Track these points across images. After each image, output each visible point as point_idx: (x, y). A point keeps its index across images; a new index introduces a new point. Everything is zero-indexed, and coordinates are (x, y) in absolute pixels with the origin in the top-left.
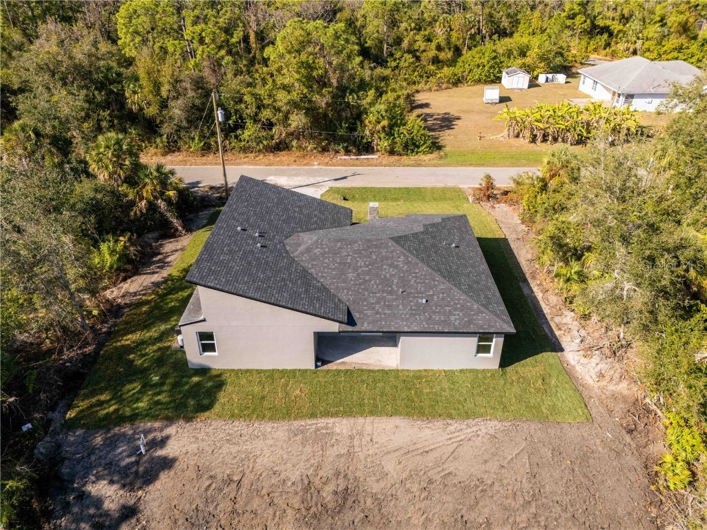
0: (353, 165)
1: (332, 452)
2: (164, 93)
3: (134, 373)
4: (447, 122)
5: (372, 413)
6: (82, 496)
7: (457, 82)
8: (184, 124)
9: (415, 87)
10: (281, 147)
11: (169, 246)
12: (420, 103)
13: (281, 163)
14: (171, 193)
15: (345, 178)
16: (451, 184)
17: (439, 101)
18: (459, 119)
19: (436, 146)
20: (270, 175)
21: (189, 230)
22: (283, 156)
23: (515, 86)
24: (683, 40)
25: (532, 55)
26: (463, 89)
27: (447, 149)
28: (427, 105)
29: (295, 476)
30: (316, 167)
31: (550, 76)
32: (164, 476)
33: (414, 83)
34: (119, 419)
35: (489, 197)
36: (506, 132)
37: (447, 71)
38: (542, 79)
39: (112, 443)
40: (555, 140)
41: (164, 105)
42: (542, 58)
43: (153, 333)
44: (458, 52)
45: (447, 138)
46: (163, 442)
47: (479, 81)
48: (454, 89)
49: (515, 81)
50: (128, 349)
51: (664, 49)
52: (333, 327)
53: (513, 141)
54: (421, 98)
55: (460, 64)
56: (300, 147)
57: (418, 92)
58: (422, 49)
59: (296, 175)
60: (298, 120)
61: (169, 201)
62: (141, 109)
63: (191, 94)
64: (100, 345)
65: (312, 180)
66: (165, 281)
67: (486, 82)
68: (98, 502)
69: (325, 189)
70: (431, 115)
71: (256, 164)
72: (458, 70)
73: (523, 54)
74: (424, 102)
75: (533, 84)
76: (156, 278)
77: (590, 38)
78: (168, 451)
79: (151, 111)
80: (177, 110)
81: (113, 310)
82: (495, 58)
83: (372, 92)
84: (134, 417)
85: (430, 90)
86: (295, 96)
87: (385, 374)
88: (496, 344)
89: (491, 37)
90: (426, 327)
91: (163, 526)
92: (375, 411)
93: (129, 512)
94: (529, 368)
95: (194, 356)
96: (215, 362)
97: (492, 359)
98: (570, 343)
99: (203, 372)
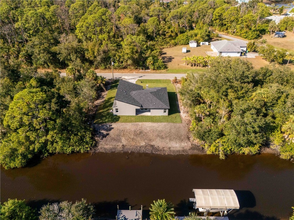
0: (144, 73)
1: (139, 127)
2: (95, 54)
3: (103, 116)
4: (170, 59)
5: (145, 122)
6: (100, 132)
7: (176, 44)
9: (163, 47)
10: (125, 68)
11: (103, 94)
12: (164, 52)
13: (125, 72)
14: (104, 82)
15: (142, 77)
16: (168, 79)
17: (169, 52)
18: (173, 58)
19: (166, 67)
20: (123, 76)
21: (107, 90)
22: (126, 70)
23: (192, 46)
24: (248, 30)
25: (199, 36)
26: (178, 47)
27: (168, 68)
28: (165, 53)
29: (133, 130)
30: (134, 73)
31: (204, 43)
32: (112, 130)
33: (163, 45)
34: (103, 123)
35: (176, 82)
36: (185, 63)
37: (173, 41)
38: (201, 44)
39: (103, 126)
40: (197, 66)
41: (95, 57)
42: (202, 37)
43: (105, 110)
44: (177, 35)
45: (169, 65)
46: (111, 125)
47: (182, 44)
48: (175, 47)
49: (193, 45)
50: (101, 113)
51: (242, 32)
52: (139, 108)
53: (187, 66)
54: (164, 51)
55: (177, 39)
56: (130, 68)
57: (164, 48)
58: (167, 31)
59: (130, 76)
61: (103, 84)
64: (96, 112)
65: (133, 77)
66: (105, 101)
67: (184, 45)
68: (103, 133)
69: (137, 80)
70: (165, 57)
71: (119, 73)
72: (176, 41)
73: (196, 35)
74: (165, 52)
75: (198, 45)
76: (102, 100)
77: (221, 27)
78: (113, 126)
81: (96, 106)
82: (187, 37)
83: (150, 51)
84: (105, 122)
85: (167, 47)
86: (129, 56)
87: (148, 116)
88: (167, 111)
89: (189, 27)
90: (155, 108)
91: (113, 136)
92: (146, 121)
93: (108, 134)
94: (173, 115)
95: (115, 113)
96: (118, 114)
97: (166, 114)
98: (182, 112)
99: (116, 116)
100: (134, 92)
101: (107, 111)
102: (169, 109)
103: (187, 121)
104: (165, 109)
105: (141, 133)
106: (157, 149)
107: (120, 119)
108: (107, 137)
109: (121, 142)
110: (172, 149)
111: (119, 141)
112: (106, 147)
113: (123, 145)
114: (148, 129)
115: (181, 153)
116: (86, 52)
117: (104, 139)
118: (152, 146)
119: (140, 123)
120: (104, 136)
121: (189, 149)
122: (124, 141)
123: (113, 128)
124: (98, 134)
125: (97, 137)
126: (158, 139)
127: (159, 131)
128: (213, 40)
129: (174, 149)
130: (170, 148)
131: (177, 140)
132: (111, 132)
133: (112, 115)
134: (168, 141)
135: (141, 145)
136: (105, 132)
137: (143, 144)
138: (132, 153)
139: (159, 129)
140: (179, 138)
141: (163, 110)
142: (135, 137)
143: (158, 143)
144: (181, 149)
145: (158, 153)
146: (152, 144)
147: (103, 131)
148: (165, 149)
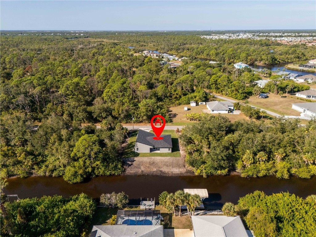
1: (152, 159)
2: (120, 113)
3: (128, 154)
4: (175, 115)
6: (127, 163)
7: (180, 104)
8: (123, 118)
9: (170, 106)
10: (141, 122)
11: (127, 140)
12: (170, 110)
13: (141, 125)
14: (127, 132)
16: (173, 129)
17: (174, 110)
18: (177, 115)
19: (171, 121)
21: (129, 137)
22: (142, 124)
23: (193, 106)
25: (198, 97)
26: (181, 106)
27: (173, 122)
28: (171, 111)
29: (148, 161)
31: (202, 103)
33: (169, 105)
34: (129, 157)
35: (178, 132)
36: (185, 119)
37: (177, 102)
38: (200, 103)
39: (129, 159)
40: (195, 120)
41: (120, 115)
42: (200, 99)
43: (129, 150)
44: (180, 97)
45: (174, 120)
46: (134, 159)
47: (185, 104)
48: (179, 106)
49: (193, 104)
50: (126, 151)
51: (233, 94)
52: (152, 147)
53: (187, 120)
54: (171, 109)
55: (180, 100)
56: (145, 122)
57: (170, 107)
58: (173, 94)
59: (145, 128)
60: (145, 118)
62: (115, 115)
63: (125, 113)
64: (123, 151)
65: (147, 129)
66: (128, 144)
67: (187, 104)
68: (129, 163)
69: (150, 130)
70: (171, 114)
71: (136, 125)
72: (180, 101)
73: (195, 97)
74: (171, 110)
75: (197, 104)
76: (127, 144)
77: (217, 90)
78: (135, 159)
79: (117, 116)
80: (122, 116)
81: (123, 148)
82: (188, 99)
83: (159, 109)
84: (130, 157)
85: (173, 107)
86: (144, 113)
87: (158, 153)
88: (171, 149)
89: (191, 90)
90: (162, 147)
91: (136, 165)
92: (157, 156)
93: (132, 164)
94: (175, 153)
95: (136, 151)
96: (138, 152)
97: (170, 151)
98: (181, 150)
99: (137, 153)
100: (149, 137)
101: (130, 150)
102: (172, 148)
103: (184, 156)
104: (169, 148)
105: (153, 163)
106: (164, 173)
107: (140, 155)
108: (132, 166)
109: (141, 169)
110: (174, 173)
111: (140, 168)
112: (131, 172)
113: (142, 171)
114: (158, 160)
115: (179, 175)
116: (113, 111)
117: (130, 167)
118: (161, 171)
119: (153, 157)
120: (130, 165)
121: (185, 173)
122: (142, 168)
123: (135, 160)
124: (126, 164)
125: (125, 166)
126: (165, 167)
127: (166, 162)
128: (210, 100)
129: (175, 173)
130: (172, 172)
131: (177, 167)
132: (134, 163)
133: (134, 152)
134: (171, 168)
135: (154, 170)
136: (130, 163)
137: (155, 170)
138: (148, 175)
139: (165, 161)
140: (178, 166)
141: (168, 149)
142: (150, 166)
143: (165, 169)
144: (179, 173)
145: (165, 175)
146: (161, 170)
147: (129, 162)
148: (169, 173)
